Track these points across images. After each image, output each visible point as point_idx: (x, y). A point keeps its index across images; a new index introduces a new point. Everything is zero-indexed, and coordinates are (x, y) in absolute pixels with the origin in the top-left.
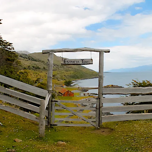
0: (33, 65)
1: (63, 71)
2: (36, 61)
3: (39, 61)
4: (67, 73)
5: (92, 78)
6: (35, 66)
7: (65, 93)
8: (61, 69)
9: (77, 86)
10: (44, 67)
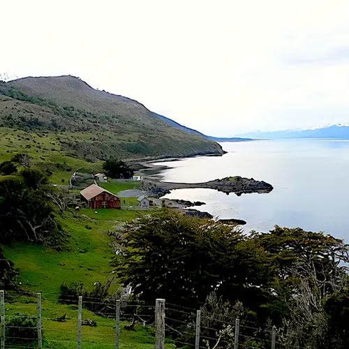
0: (21, 114)
1: (108, 134)
2: (30, 101)
3: (40, 101)
4: (120, 137)
5: (189, 154)
6: (27, 116)
7: (97, 199)
8: (104, 126)
9: (139, 179)
10: (53, 121)
